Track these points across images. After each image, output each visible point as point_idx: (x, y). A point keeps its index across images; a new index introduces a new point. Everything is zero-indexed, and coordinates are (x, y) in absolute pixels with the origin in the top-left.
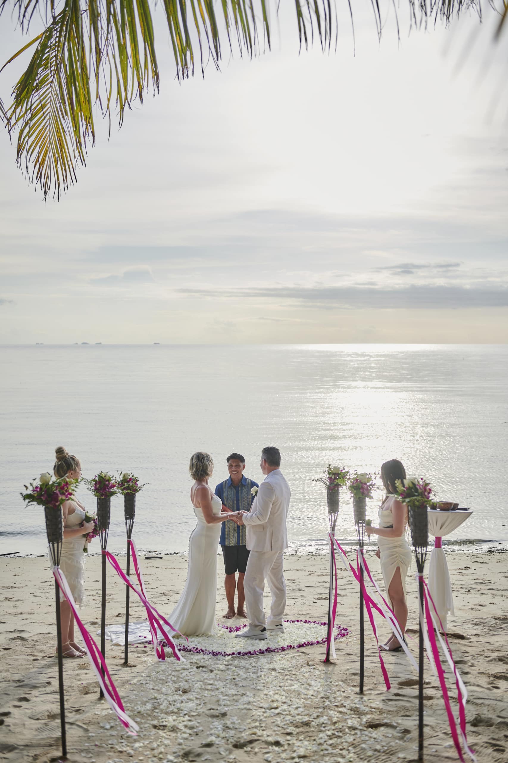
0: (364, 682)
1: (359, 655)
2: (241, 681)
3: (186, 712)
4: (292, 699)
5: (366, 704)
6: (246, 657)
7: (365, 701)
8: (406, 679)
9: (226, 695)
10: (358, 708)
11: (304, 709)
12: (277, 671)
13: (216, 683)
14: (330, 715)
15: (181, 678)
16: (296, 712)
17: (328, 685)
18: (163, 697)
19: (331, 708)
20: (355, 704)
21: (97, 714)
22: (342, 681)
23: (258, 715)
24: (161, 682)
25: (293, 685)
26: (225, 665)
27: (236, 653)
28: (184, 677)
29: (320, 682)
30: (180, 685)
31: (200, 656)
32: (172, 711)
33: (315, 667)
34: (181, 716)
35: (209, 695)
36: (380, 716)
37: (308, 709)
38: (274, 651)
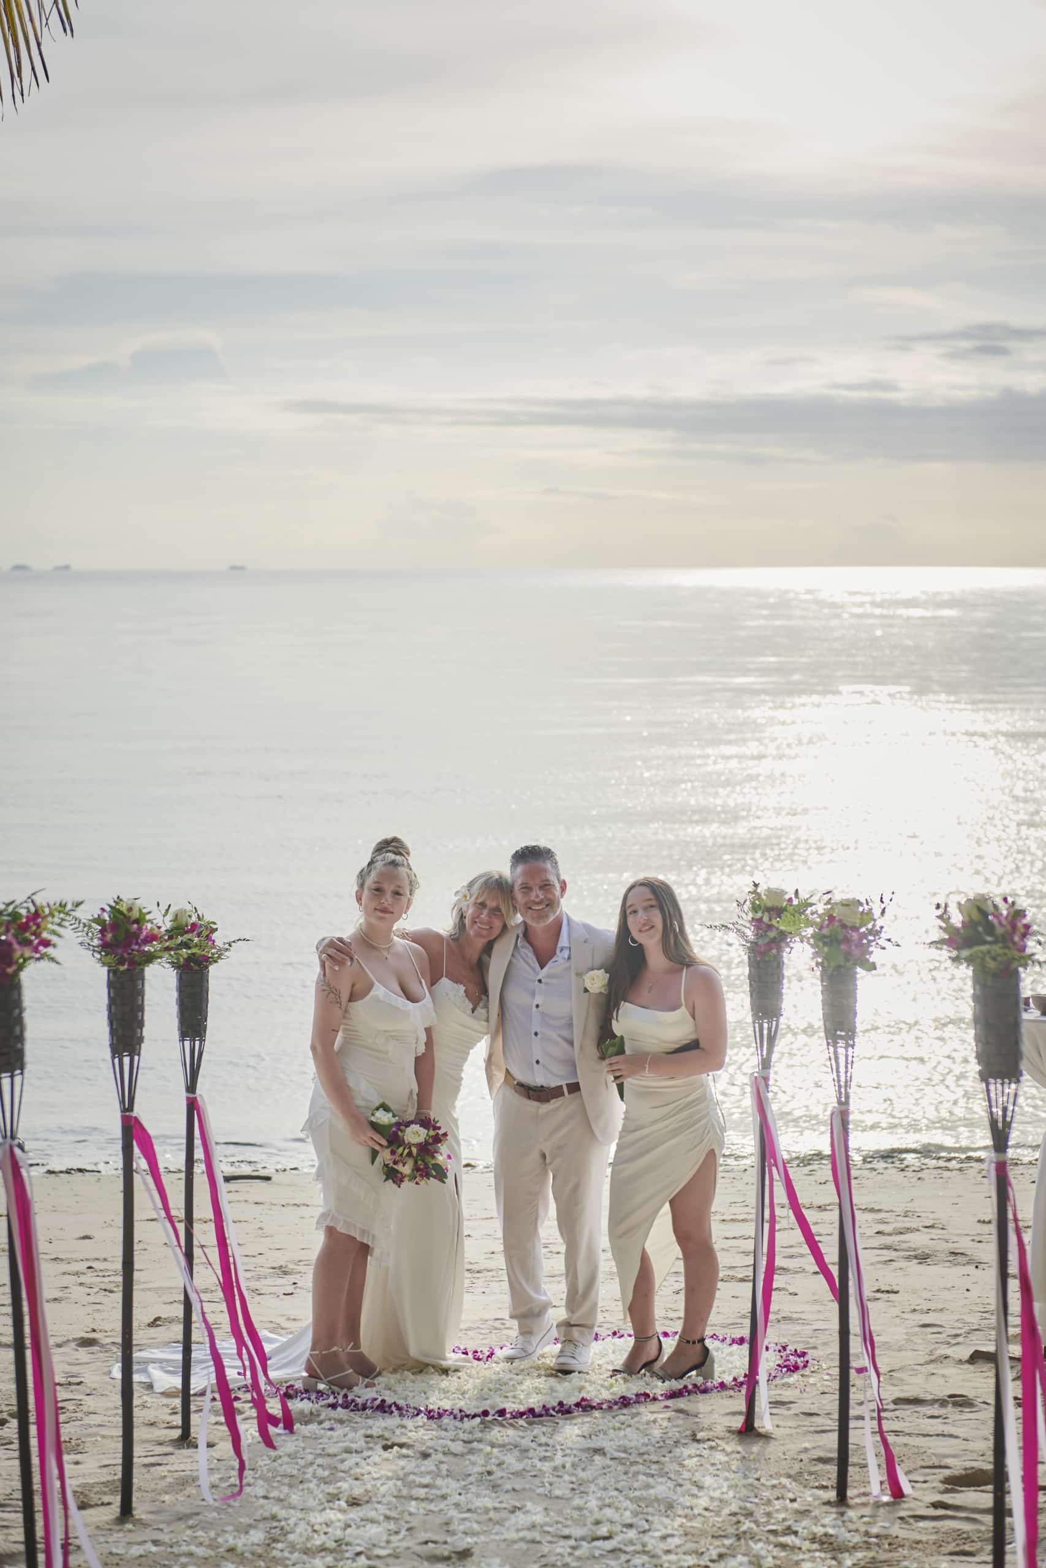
0: (849, 1479)
1: (836, 1416)
2: (509, 1478)
3: (359, 1549)
4: (650, 1518)
5: (852, 1526)
6: (521, 1422)
7: (851, 1521)
8: (966, 1469)
9: (469, 1510)
10: (831, 1536)
11: (684, 1539)
12: (608, 1456)
13: (439, 1482)
14: (754, 1552)
15: (343, 1472)
16: (663, 1546)
17: (751, 1485)
18: (294, 1516)
19: (757, 1538)
20: (824, 1526)
21: (117, 1554)
22: (789, 1476)
23: (559, 1554)
24: (286, 1481)
25: (653, 1487)
26: (465, 1442)
27: (492, 1412)
28: (351, 1468)
29: (727, 1479)
30: (339, 1488)
31: (393, 1421)
32: (321, 1546)
33: (713, 1444)
34: (348, 1559)
35: (422, 1511)
36: (890, 1555)
37: (695, 1539)
38: (599, 1407)
